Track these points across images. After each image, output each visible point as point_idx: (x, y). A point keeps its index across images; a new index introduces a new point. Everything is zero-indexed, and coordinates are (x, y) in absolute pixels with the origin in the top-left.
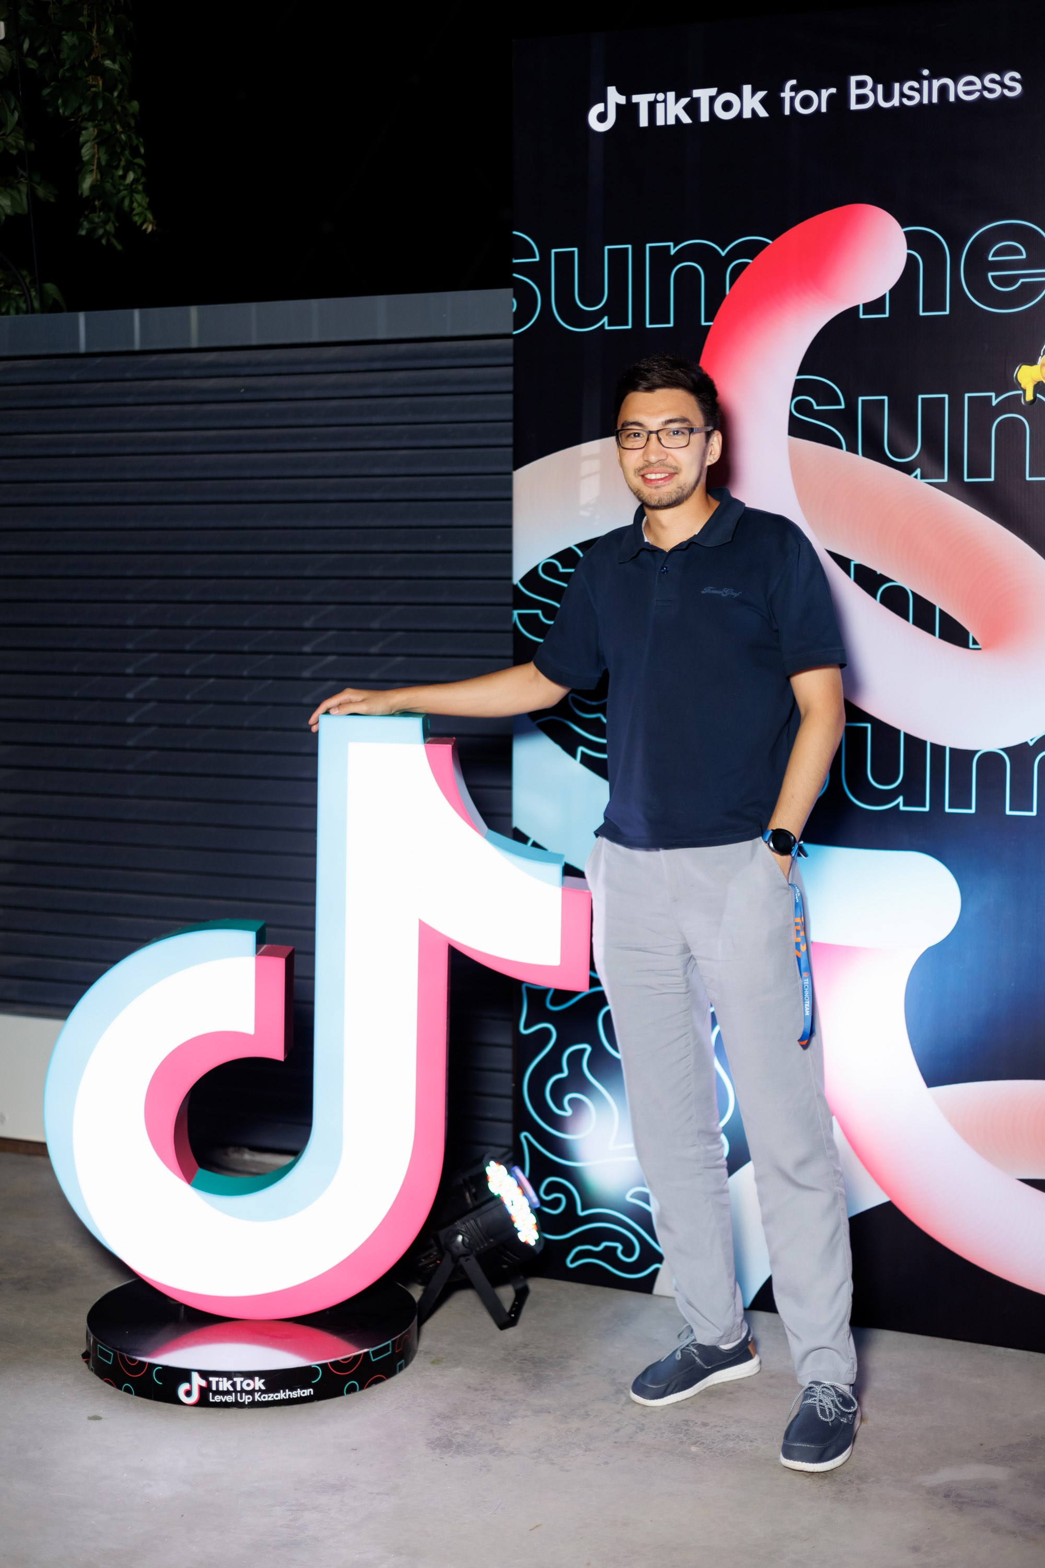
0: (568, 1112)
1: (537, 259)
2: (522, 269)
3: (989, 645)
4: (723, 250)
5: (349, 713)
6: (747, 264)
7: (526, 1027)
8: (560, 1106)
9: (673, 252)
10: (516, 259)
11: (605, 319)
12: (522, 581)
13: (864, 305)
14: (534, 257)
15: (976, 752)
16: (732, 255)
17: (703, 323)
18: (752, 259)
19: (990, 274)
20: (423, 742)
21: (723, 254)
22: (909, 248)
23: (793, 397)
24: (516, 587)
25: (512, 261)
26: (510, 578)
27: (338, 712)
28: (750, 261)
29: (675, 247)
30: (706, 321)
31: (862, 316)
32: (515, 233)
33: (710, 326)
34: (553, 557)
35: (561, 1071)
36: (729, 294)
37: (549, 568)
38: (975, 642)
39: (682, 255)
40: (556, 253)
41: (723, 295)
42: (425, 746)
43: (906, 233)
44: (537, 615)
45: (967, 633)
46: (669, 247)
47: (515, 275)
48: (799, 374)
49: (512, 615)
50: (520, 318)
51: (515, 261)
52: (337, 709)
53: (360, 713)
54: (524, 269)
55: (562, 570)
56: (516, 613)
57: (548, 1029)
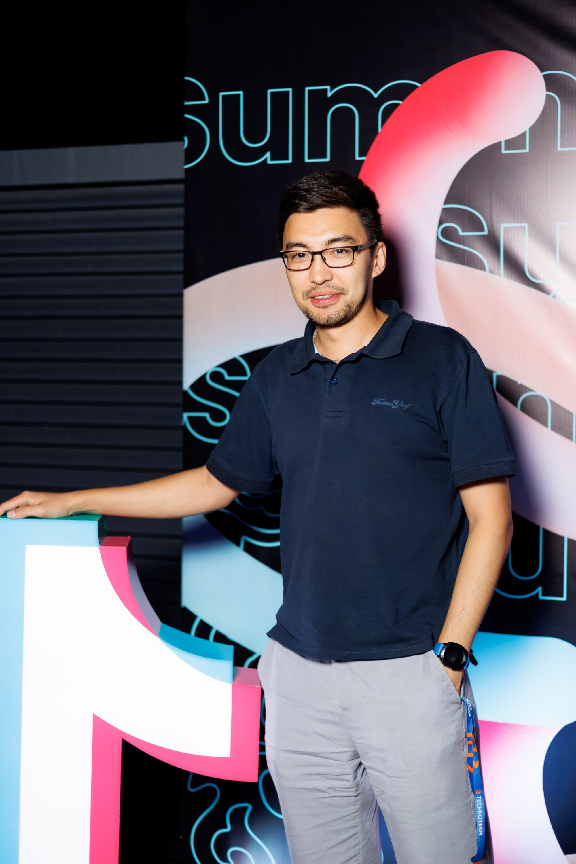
0: (230, 863)
1: (206, 101)
2: (193, 110)
4: (376, 92)
5: (26, 516)
6: (398, 105)
7: (193, 785)
8: (224, 858)
9: (329, 94)
10: (187, 101)
11: (268, 155)
12: (191, 387)
13: (507, 141)
14: (204, 99)
16: (384, 97)
17: (357, 158)
18: (402, 100)
20: (99, 543)
21: (376, 96)
22: (548, 90)
23: (441, 223)
24: (186, 391)
25: (183, 103)
26: (181, 385)
27: (14, 515)
28: (400, 102)
29: (331, 90)
30: (360, 155)
31: (504, 151)
32: (187, 78)
33: (363, 161)
34: (219, 366)
35: (225, 827)
36: (381, 132)
37: (216, 376)
39: (337, 98)
40: (224, 96)
41: (375, 132)
42: (100, 548)
43: (544, 76)
44: (204, 418)
46: (326, 90)
47: (187, 116)
48: (446, 203)
49: (181, 417)
50: (190, 155)
51: (187, 103)
52: (14, 512)
53: (37, 516)
54: (195, 110)
55: (227, 378)
56: (186, 415)
57: (213, 789)
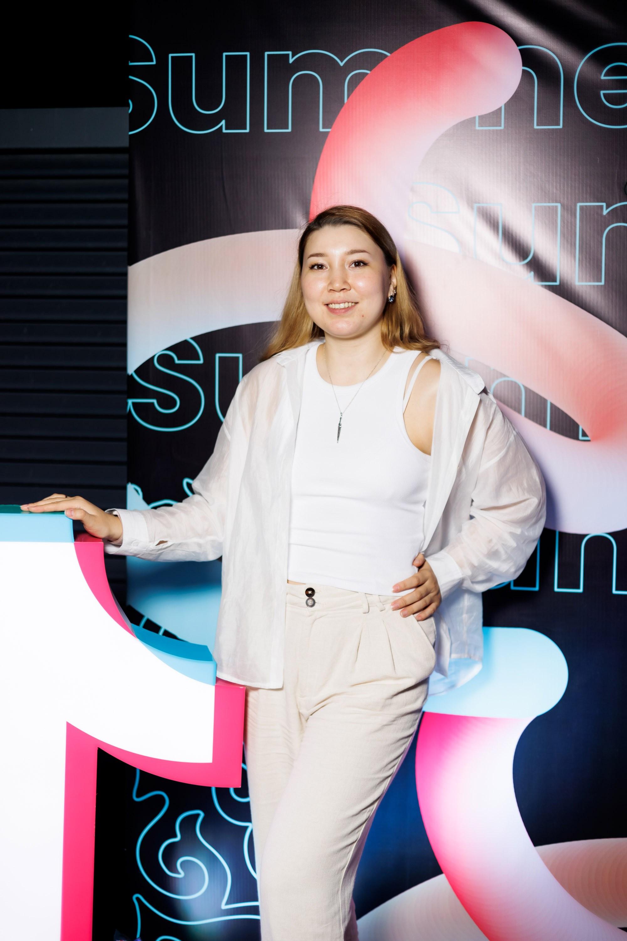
0: (181, 874)
1: (154, 63)
2: (138, 71)
3: (597, 438)
4: (342, 61)
6: (365, 74)
7: (138, 796)
8: (175, 871)
9: (291, 60)
10: (131, 62)
11: (223, 123)
12: (136, 371)
13: (481, 117)
14: (152, 61)
15: (584, 536)
16: (350, 66)
17: (321, 130)
18: (370, 70)
19: (602, 92)
20: (74, 540)
21: (342, 64)
22: (524, 65)
24: (132, 375)
25: (128, 64)
26: (125, 368)
28: (368, 72)
29: (293, 55)
30: (324, 127)
31: (477, 128)
32: (131, 36)
33: (328, 133)
34: (168, 349)
35: (175, 836)
36: (347, 102)
37: (164, 359)
38: (584, 434)
39: (301, 64)
40: (173, 57)
41: (340, 103)
42: (75, 544)
43: (520, 50)
44: (153, 404)
45: (577, 426)
46: (287, 55)
47: (131, 77)
49: (127, 403)
50: (136, 119)
51: (131, 64)
54: (140, 72)
55: (177, 361)
56: (130, 402)
57: (161, 797)
